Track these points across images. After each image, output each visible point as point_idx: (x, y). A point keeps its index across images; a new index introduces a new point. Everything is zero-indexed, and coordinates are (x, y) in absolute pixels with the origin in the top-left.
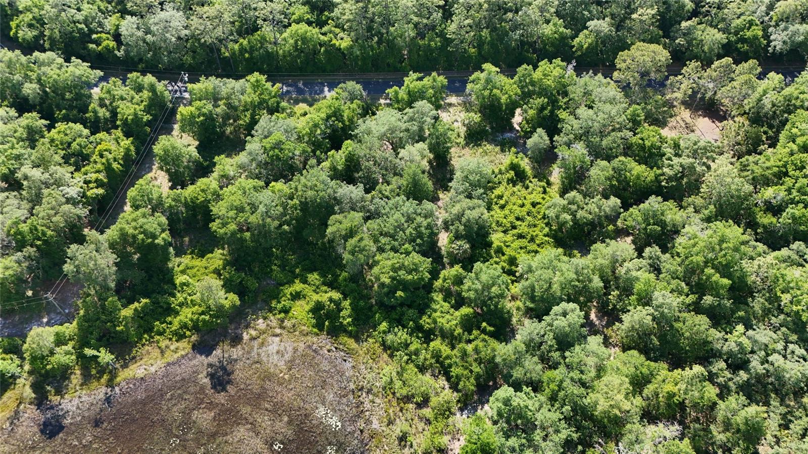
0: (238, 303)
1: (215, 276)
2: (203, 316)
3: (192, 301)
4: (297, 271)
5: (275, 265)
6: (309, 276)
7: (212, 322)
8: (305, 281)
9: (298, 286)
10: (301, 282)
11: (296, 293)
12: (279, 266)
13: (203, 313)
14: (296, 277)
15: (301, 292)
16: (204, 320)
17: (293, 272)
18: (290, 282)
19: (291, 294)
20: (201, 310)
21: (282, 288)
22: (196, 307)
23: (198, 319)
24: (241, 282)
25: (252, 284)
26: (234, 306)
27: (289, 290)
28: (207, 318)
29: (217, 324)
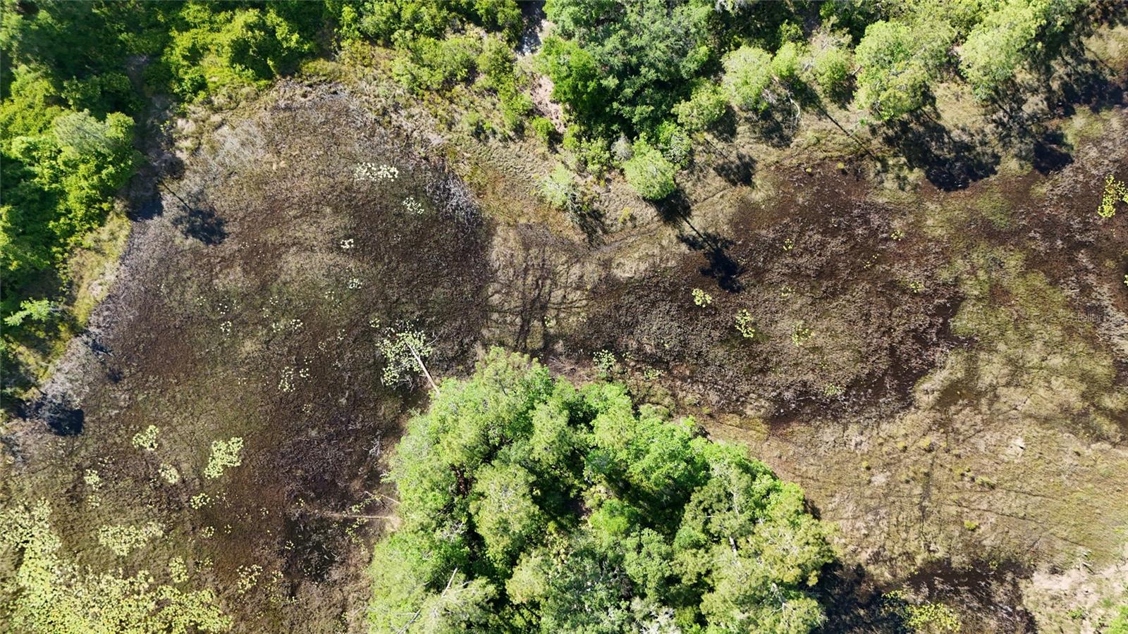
0: (130, 121)
1: (56, 108)
2: (104, 172)
3: (65, 164)
4: (160, 18)
5: (120, 31)
6: (183, 14)
7: (122, 169)
8: (185, 26)
9: (183, 41)
10: (180, 30)
11: (189, 50)
12: (127, 30)
13: (99, 169)
14: (168, 29)
15: (194, 45)
16: (110, 176)
17: (157, 24)
18: (168, 41)
19: (185, 57)
20: (92, 165)
21: (163, 59)
22: (82, 167)
23: (101, 180)
24: (103, 92)
25: (120, 82)
26: (130, 129)
27: (176, 55)
28: (111, 169)
29: (131, 167)
